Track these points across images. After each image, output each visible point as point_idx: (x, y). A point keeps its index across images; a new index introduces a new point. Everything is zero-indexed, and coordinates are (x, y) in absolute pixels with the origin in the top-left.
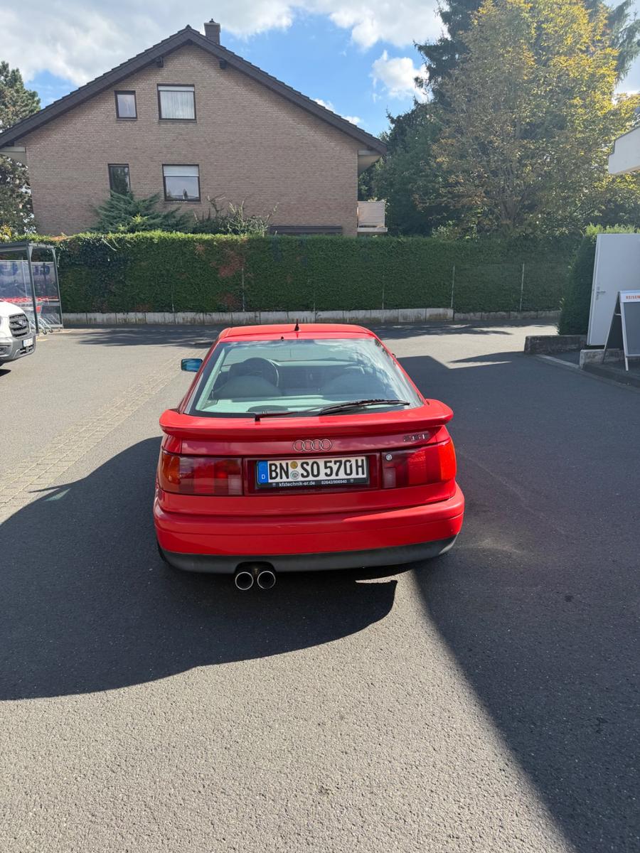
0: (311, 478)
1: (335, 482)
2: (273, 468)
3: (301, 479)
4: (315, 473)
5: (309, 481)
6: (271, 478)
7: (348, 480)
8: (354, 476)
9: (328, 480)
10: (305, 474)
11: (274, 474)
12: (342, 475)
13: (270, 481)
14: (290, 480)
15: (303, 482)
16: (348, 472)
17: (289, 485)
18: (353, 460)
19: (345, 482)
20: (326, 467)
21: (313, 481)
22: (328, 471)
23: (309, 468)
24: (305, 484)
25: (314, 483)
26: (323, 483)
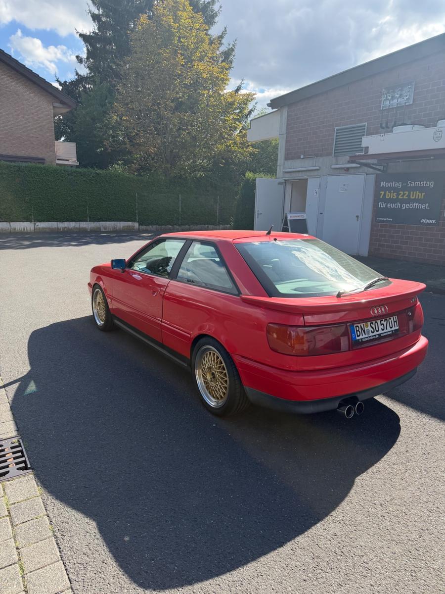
0: (376, 333)
1: (387, 334)
2: (357, 328)
3: (371, 334)
4: (377, 329)
5: (376, 335)
6: (358, 336)
7: (392, 331)
8: (394, 328)
9: (384, 333)
10: (373, 331)
11: (359, 334)
12: (389, 329)
13: (357, 338)
14: (366, 336)
15: (373, 336)
16: (391, 326)
17: (367, 339)
18: (392, 318)
19: (391, 333)
20: (381, 325)
21: (378, 335)
22: (382, 327)
23: (373, 326)
24: (374, 337)
25: (377, 336)
26: (382, 335)
